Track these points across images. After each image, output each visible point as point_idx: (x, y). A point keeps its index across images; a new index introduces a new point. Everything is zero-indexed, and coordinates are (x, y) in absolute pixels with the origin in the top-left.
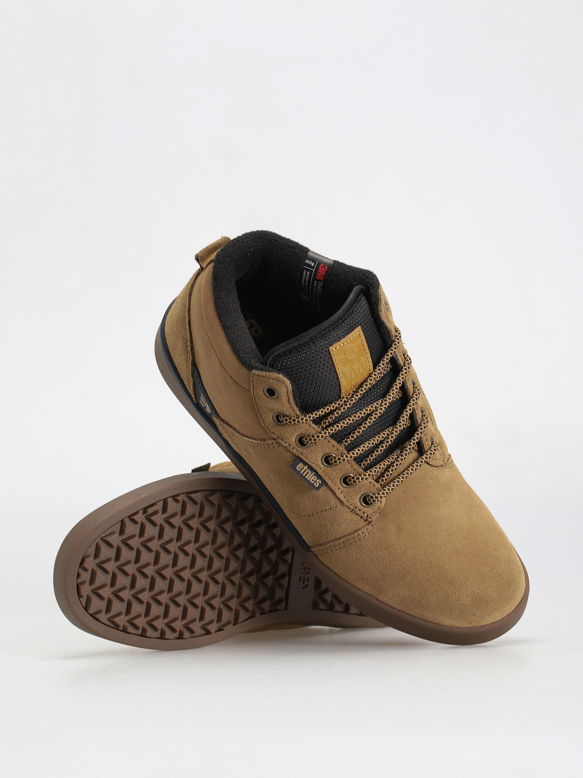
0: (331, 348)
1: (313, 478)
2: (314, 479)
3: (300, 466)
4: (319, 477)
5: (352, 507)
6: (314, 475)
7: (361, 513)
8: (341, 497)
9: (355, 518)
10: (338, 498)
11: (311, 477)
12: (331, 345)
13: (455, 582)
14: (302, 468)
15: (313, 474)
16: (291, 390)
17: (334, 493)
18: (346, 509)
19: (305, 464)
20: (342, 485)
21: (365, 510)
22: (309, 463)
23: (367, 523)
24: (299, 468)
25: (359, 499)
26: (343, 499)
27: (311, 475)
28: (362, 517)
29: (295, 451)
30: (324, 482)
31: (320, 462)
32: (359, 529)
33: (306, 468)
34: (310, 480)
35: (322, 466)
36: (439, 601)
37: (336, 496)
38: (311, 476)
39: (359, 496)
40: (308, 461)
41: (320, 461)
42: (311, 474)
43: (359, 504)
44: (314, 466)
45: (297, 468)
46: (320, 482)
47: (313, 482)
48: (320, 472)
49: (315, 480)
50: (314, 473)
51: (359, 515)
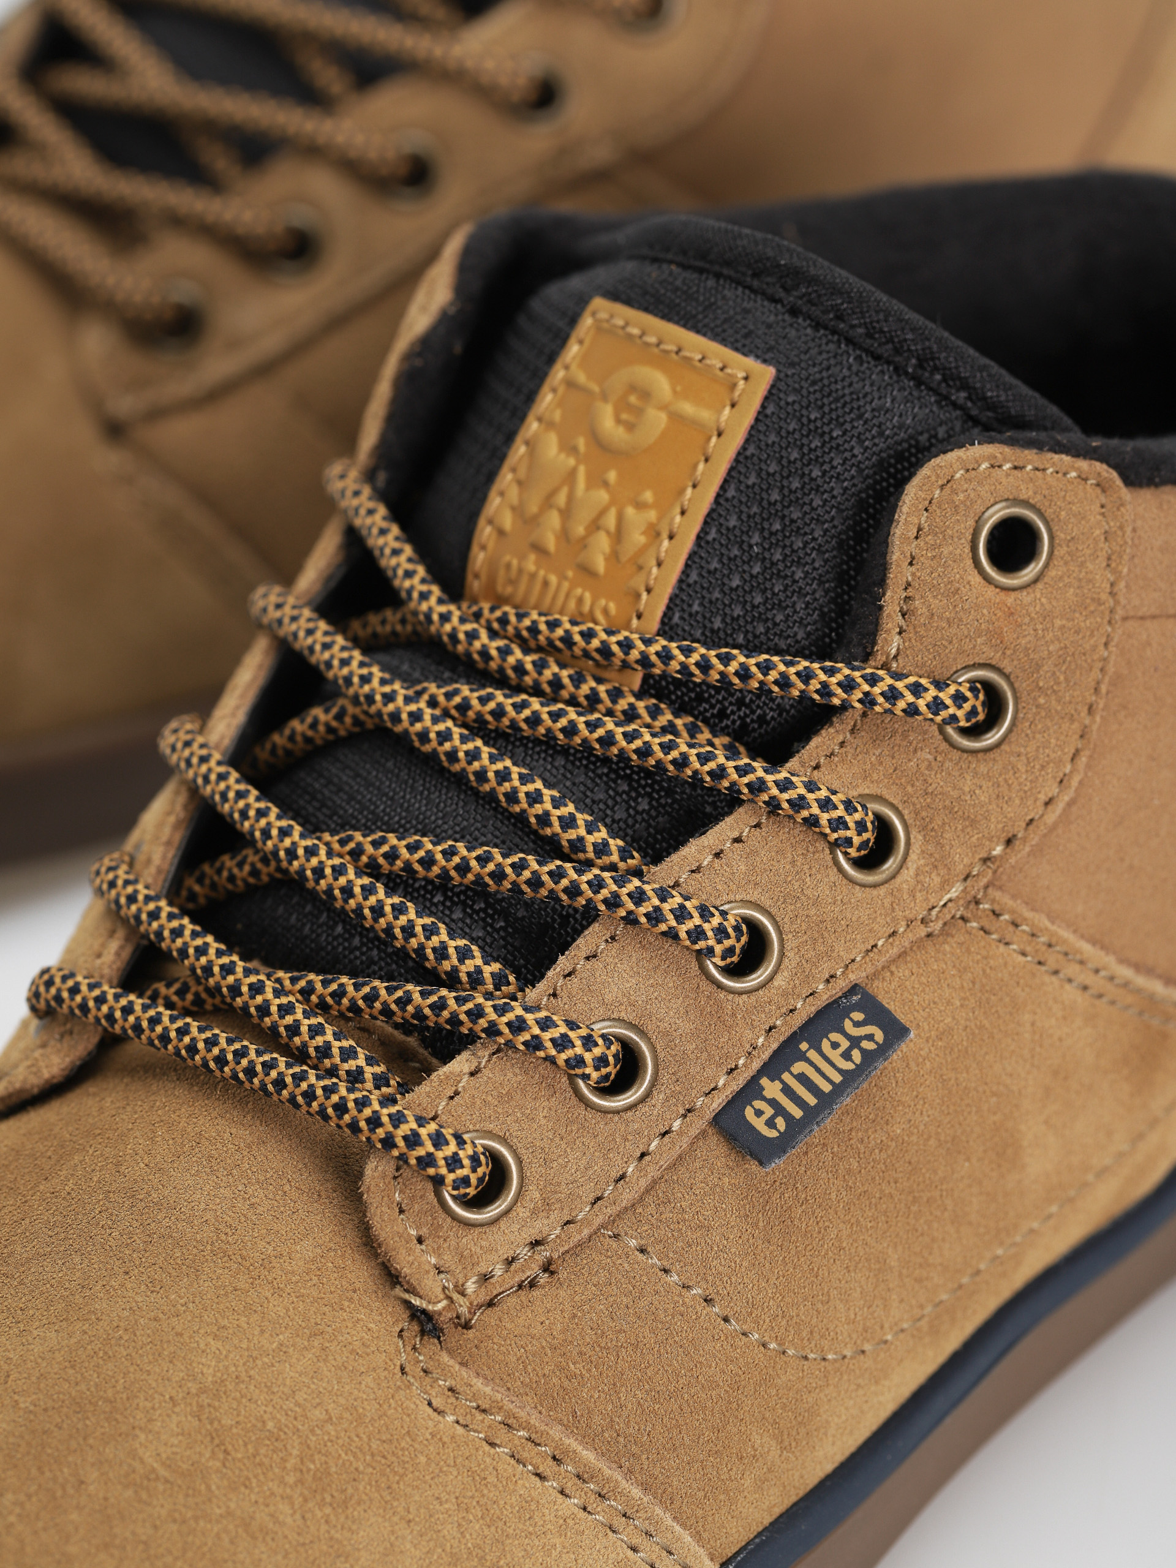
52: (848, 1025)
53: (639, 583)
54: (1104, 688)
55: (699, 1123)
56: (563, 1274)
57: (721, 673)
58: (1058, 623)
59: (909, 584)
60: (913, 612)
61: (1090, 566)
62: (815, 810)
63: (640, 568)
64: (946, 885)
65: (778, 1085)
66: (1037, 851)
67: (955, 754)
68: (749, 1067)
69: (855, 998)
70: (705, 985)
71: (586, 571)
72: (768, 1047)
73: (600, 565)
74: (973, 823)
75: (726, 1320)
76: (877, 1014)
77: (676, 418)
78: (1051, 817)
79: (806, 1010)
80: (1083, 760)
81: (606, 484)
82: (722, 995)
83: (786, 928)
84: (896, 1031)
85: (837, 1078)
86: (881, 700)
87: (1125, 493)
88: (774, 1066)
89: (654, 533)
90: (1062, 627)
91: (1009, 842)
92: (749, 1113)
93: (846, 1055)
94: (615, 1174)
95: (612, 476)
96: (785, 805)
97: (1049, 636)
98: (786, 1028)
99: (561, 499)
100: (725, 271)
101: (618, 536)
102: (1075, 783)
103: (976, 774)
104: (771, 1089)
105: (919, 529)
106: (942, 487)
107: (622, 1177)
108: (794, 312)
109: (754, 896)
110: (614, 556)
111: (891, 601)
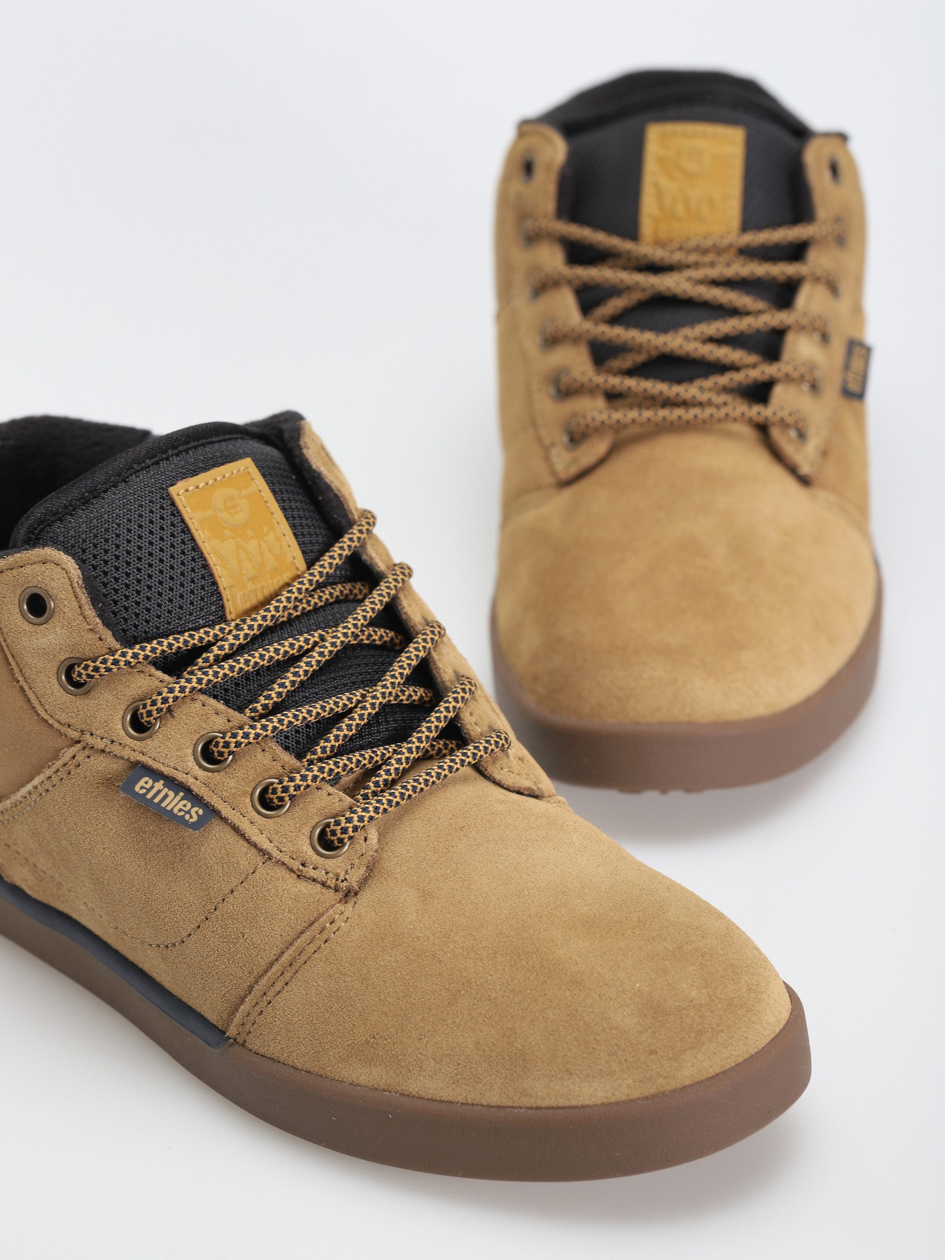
0: (172, 490)
1: (180, 806)
2: (183, 808)
3: (143, 784)
4: (196, 799)
5: (296, 865)
6: (182, 799)
7: (320, 875)
8: (262, 841)
9: (305, 888)
10: (255, 846)
11: (175, 803)
12: (172, 485)
13: (586, 981)
14: (148, 786)
15: (178, 798)
16: (79, 577)
17: (243, 836)
18: (281, 872)
19: (157, 775)
20: (259, 813)
21: (330, 864)
22: (165, 770)
23: (340, 895)
24: (142, 788)
25: (308, 841)
26: (266, 845)
27: (176, 799)
28: (323, 884)
29: (126, 753)
30: (212, 812)
31: (191, 764)
32: (322, 915)
33: (159, 785)
34: (172, 809)
35: (201, 773)
36: (553, 1035)
37: (248, 841)
38: (174, 801)
39: (307, 830)
40: (161, 766)
41: (191, 758)
42: (174, 798)
43: (311, 852)
44: (180, 777)
45: (137, 788)
46: (201, 812)
47: (182, 813)
48: (197, 788)
49: (187, 809)
50: (182, 794)
51: (318, 882)
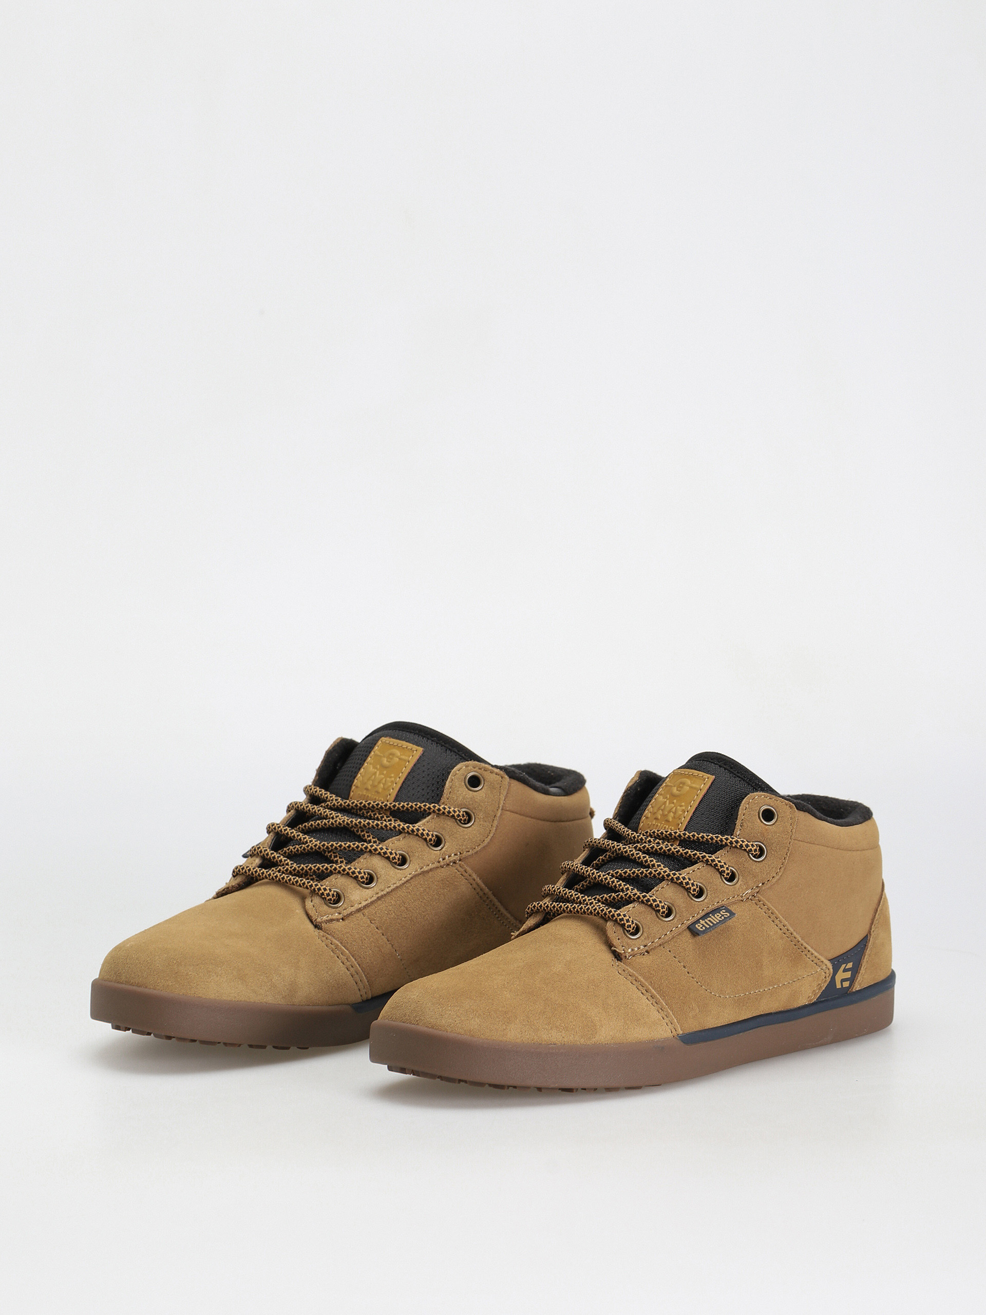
52: (721, 912)
53: (679, 822)
54: (788, 854)
55: (684, 927)
56: (651, 953)
57: (697, 837)
58: (778, 835)
59: (742, 820)
60: (743, 826)
61: (786, 824)
62: (717, 862)
63: (680, 819)
64: (747, 889)
65: (704, 921)
66: (770, 888)
67: (751, 861)
68: (697, 917)
69: (723, 908)
70: (688, 898)
71: (667, 821)
72: (702, 914)
73: (671, 820)
74: (755, 877)
75: (688, 973)
76: (728, 910)
77: (691, 787)
78: (774, 880)
79: (711, 908)
80: (783, 869)
81: (673, 803)
82: (692, 901)
83: (708, 889)
84: (732, 914)
85: (718, 921)
86: (734, 843)
87: (797, 811)
88: (703, 918)
89: (684, 811)
90: (779, 836)
91: (763, 884)
92: (697, 926)
93: (720, 918)
94: (664, 933)
95: (675, 801)
96: (710, 861)
97: (775, 837)
98: (706, 910)
99: (662, 807)
100: (705, 759)
101: (675, 813)
102: (780, 874)
103: (756, 866)
104: (702, 922)
105: (746, 808)
106: (752, 799)
107: (666, 934)
108: (720, 766)
109: (701, 881)
110: (674, 818)
111: (738, 822)
